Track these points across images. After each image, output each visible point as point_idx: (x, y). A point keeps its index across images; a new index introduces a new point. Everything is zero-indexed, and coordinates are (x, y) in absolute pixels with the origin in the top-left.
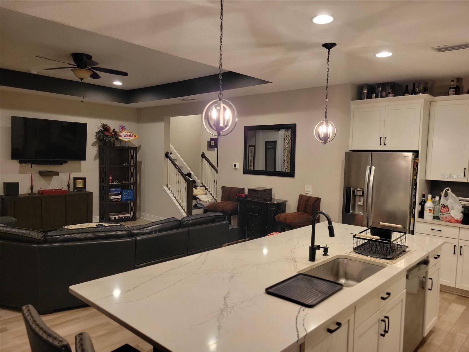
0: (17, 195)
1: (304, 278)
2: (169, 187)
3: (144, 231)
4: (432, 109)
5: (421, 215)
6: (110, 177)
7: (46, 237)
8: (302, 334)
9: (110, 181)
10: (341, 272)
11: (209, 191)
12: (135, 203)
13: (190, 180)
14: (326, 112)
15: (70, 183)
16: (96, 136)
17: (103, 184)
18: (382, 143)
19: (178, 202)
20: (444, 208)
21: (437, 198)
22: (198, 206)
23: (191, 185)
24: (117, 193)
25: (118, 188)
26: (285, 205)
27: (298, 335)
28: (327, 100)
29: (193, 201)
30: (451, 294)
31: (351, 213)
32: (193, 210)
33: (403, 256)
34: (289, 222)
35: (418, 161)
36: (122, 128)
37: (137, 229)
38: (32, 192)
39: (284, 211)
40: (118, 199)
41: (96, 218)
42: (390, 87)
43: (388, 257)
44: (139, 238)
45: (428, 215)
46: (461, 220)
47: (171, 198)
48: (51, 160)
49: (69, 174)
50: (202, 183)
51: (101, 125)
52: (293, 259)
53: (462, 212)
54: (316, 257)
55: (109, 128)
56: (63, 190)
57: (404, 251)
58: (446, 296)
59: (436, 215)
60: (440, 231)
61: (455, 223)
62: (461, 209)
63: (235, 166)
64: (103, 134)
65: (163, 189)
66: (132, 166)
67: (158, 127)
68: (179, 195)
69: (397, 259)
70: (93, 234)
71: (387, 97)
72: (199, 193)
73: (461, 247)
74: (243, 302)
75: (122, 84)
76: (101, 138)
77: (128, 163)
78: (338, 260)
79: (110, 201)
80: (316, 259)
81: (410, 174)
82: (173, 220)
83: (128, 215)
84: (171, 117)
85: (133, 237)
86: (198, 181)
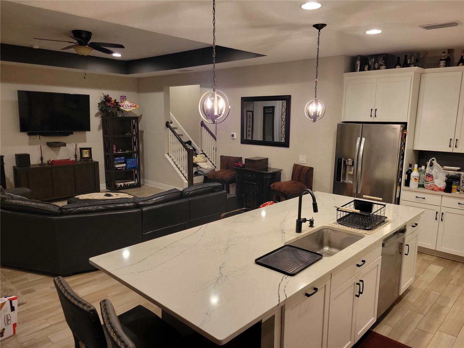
0: (29, 166)
1: (290, 249)
2: (170, 156)
3: (149, 203)
4: (422, 80)
5: (407, 184)
6: (114, 147)
7: (62, 210)
8: (283, 299)
9: (114, 150)
10: (325, 241)
11: (209, 159)
12: (139, 170)
13: (190, 149)
14: (316, 91)
15: (77, 153)
16: (99, 107)
17: (107, 154)
18: (373, 114)
19: (179, 169)
20: (429, 177)
21: (423, 168)
22: (199, 173)
23: (192, 153)
24: (122, 161)
25: (122, 156)
26: (280, 174)
27: (279, 299)
28: (317, 80)
29: (194, 168)
30: (431, 256)
31: (341, 182)
32: (194, 177)
33: (381, 227)
34: (284, 191)
35: (406, 133)
36: (123, 98)
37: (142, 201)
38: (42, 162)
39: (279, 180)
40: (123, 167)
41: (103, 186)
42: (382, 59)
43: (367, 228)
44: (145, 209)
45: (413, 184)
46: (444, 188)
47: (172, 166)
48: (58, 132)
49: (75, 145)
50: (202, 151)
51: (102, 96)
52: (282, 231)
53: (445, 181)
54: (302, 229)
55: (111, 99)
56: (71, 160)
57: (384, 221)
58: (426, 257)
59: (421, 183)
60: (424, 198)
61: (438, 191)
62: (444, 178)
63: (233, 136)
64: (106, 105)
65: (165, 158)
66: (135, 136)
67: (158, 97)
68: (181, 163)
69: (376, 229)
70: (104, 207)
71: (380, 69)
72: (200, 161)
73: (443, 213)
74: (235, 272)
75: (121, 55)
76: (103, 109)
77: (130, 133)
78: (322, 230)
79: (115, 170)
80: (302, 231)
81: (398, 145)
82: (175, 191)
83: (133, 182)
84: (170, 87)
85: (139, 208)
86: (198, 149)
